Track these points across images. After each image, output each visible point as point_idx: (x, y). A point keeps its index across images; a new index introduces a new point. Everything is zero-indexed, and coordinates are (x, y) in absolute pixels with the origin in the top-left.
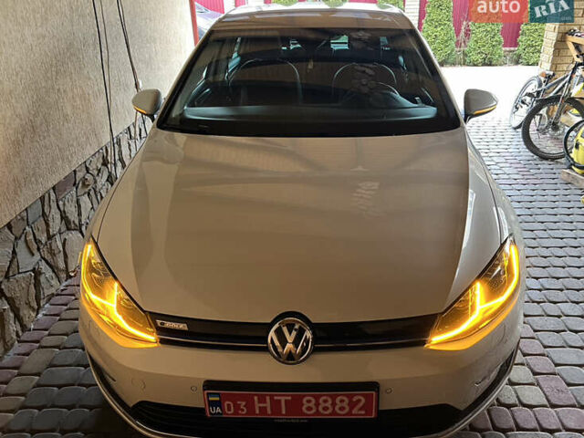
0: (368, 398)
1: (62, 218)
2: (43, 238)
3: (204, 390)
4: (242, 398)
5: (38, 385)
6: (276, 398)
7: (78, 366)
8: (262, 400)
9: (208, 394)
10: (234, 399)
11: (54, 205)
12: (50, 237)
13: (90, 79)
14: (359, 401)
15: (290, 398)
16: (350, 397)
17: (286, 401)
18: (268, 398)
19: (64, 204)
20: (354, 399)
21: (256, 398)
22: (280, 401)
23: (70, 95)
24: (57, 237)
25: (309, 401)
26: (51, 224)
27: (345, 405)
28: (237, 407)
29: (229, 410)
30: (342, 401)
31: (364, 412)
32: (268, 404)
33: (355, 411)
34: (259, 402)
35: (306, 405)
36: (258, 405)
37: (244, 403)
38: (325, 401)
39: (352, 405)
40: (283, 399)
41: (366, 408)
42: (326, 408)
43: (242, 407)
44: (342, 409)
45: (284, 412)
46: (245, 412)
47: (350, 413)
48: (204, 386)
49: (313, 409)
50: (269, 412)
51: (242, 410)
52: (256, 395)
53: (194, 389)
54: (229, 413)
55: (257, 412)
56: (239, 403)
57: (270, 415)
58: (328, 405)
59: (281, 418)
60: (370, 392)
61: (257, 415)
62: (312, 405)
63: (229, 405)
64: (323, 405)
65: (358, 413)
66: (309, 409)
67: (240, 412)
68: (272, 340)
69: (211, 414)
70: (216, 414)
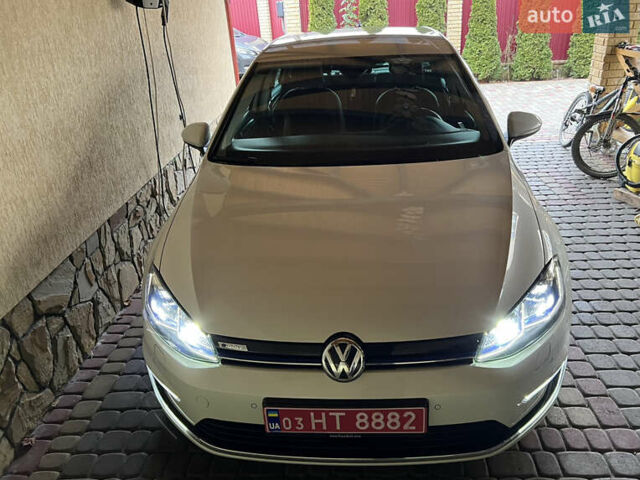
0: (418, 414)
1: (116, 250)
2: (100, 269)
3: (264, 407)
4: (299, 414)
5: (101, 409)
6: (331, 414)
7: (138, 390)
8: (318, 417)
9: (268, 410)
10: (292, 415)
11: (109, 237)
12: (106, 268)
13: (139, 113)
14: (410, 417)
15: (343, 414)
16: (401, 413)
17: (340, 417)
18: (323, 415)
19: (118, 237)
20: (406, 415)
21: (312, 414)
22: (335, 416)
23: (122, 130)
24: (112, 268)
25: (362, 417)
26: (107, 255)
27: (396, 420)
28: (295, 423)
29: (287, 426)
30: (393, 417)
31: (414, 428)
32: (324, 421)
33: (406, 427)
34: (315, 418)
35: (359, 421)
36: (314, 421)
37: (301, 419)
38: (378, 417)
39: (403, 421)
40: (337, 415)
41: (416, 423)
42: (378, 424)
43: (299, 423)
44: (394, 424)
45: (338, 428)
46: (302, 428)
47: (401, 428)
48: (263, 403)
49: (366, 425)
50: (325, 428)
51: (300, 426)
52: (312, 411)
53: (254, 406)
54: (287, 429)
55: (314, 428)
56: (296, 419)
57: (325, 431)
58: (380, 420)
59: (337, 434)
60: (420, 408)
61: (314, 431)
62: (365, 421)
63: (287, 421)
64: (376, 421)
65: (409, 429)
66: (362, 424)
67: (297, 428)
68: (326, 360)
69: (270, 430)
70: (274, 430)
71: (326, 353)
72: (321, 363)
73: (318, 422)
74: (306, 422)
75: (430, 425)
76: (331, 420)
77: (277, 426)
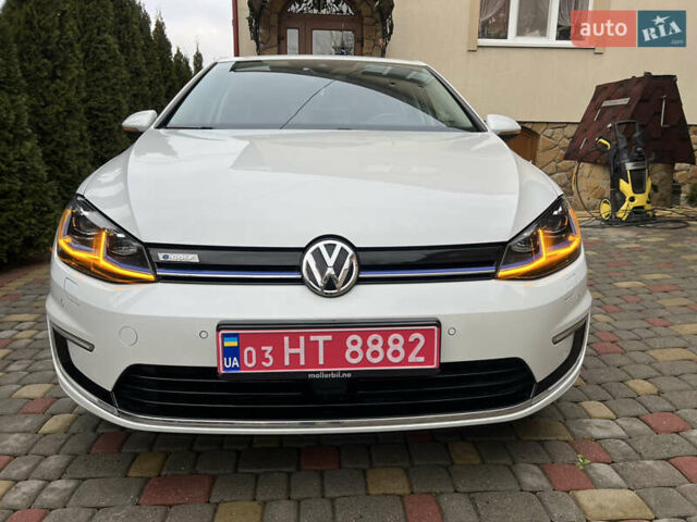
0: (428, 335)
3: (218, 330)
6: (312, 338)
8: (294, 344)
9: (224, 335)
10: (257, 342)
14: (417, 340)
15: (329, 338)
16: (406, 335)
17: (325, 342)
18: (302, 339)
20: (411, 339)
21: (286, 339)
22: (317, 342)
25: (354, 343)
27: (399, 347)
28: (261, 356)
29: (250, 361)
30: (396, 341)
31: (422, 359)
32: (301, 351)
33: (412, 358)
34: (291, 347)
35: (351, 348)
36: (288, 351)
37: (270, 349)
38: (375, 342)
39: (409, 347)
40: (321, 339)
41: (426, 352)
42: (375, 354)
43: (267, 355)
44: (396, 353)
45: (321, 362)
46: (271, 363)
47: (405, 361)
48: (218, 326)
49: (360, 355)
50: (302, 363)
51: (267, 360)
52: (287, 334)
53: (204, 335)
54: (250, 366)
55: (287, 363)
56: (263, 348)
57: (302, 367)
58: (378, 348)
59: (319, 372)
60: (432, 327)
61: (287, 367)
62: (357, 348)
63: (250, 353)
64: (372, 348)
65: (416, 360)
66: (354, 354)
67: (264, 363)
68: (308, 265)
69: (225, 368)
70: (231, 368)
71: (309, 258)
72: (302, 274)
73: (293, 357)
74: (278, 354)
75: (442, 361)
76: (312, 348)
77: (236, 363)
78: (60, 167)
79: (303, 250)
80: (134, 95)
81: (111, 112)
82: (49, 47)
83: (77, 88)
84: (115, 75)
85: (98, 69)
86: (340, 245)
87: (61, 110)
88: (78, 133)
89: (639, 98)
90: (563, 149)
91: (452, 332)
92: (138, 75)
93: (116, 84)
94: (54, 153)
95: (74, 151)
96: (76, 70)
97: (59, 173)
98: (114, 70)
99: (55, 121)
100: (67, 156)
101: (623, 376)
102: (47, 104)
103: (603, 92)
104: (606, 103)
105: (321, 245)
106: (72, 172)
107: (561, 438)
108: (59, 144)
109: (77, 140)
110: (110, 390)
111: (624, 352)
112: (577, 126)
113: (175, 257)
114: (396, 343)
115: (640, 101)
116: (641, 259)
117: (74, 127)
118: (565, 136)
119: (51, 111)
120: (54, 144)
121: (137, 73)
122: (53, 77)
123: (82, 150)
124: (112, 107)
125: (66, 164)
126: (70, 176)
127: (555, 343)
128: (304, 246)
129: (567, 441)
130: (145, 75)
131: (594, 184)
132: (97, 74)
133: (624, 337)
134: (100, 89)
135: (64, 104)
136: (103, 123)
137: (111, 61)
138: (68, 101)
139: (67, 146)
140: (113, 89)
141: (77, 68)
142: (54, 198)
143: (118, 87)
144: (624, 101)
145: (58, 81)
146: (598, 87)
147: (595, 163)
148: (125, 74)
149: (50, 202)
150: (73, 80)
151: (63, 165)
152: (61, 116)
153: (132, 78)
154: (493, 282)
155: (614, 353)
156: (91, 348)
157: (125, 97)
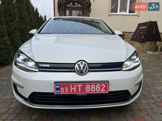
0: (106, 85)
6: (78, 86)
8: (73, 87)
9: (56, 85)
14: (103, 86)
15: (82, 85)
16: (100, 85)
18: (75, 86)
20: (102, 86)
21: (71, 86)
25: (88, 87)
27: (99, 88)
28: (65, 90)
29: (62, 91)
30: (98, 86)
31: (104, 91)
32: (75, 89)
35: (87, 88)
36: (72, 89)
37: (67, 88)
38: (93, 86)
39: (101, 88)
40: (80, 86)
41: (106, 89)
42: (93, 89)
43: (67, 90)
44: (98, 89)
45: (80, 91)
47: (100, 91)
48: (55, 83)
49: (89, 90)
50: (75, 91)
51: (67, 91)
52: (71, 84)
53: (51, 85)
54: (62, 92)
55: (71, 92)
56: (66, 88)
57: (75, 93)
58: (94, 88)
59: (79, 94)
60: (106, 83)
61: (71, 93)
62: (89, 88)
63: (62, 89)
64: (92, 88)
65: (103, 91)
66: (88, 90)
67: (66, 92)
68: (76, 67)
69: (56, 93)
70: (58, 93)
71: (77, 66)
72: (75, 70)
73: (73, 90)
74: (69, 89)
75: (109, 91)
76: (77, 88)
77: (59, 92)
78: (13, 42)
79: (75, 64)
80: (31, 25)
81: (25, 29)
82: (11, 14)
83: (17, 24)
84: (26, 21)
85: (22, 19)
86: (84, 63)
87: (13, 29)
88: (17, 34)
89: (148, 27)
90: (130, 38)
91: (112, 84)
92: (31, 21)
93: (26, 23)
94: (12, 39)
95: (16, 38)
96: (17, 20)
97: (13, 44)
98: (26, 20)
99: (12, 32)
100: (15, 40)
101: (149, 93)
102: (10, 27)
103: (140, 25)
104: (141, 28)
105: (79, 63)
106: (16, 44)
107: (136, 109)
108: (13, 37)
109: (17, 36)
110: (27, 98)
111: (149, 87)
112: (134, 33)
113: (43, 65)
114: (98, 87)
115: (149, 27)
116: (150, 64)
117: (17, 33)
118: (131, 35)
119: (11, 29)
120: (12, 37)
121: (31, 20)
122: (12, 21)
123: (18, 38)
124: (25, 28)
125: (15, 42)
126: (15, 44)
127: (136, 86)
128: (75, 63)
129: (137, 109)
130: (33, 21)
131: (138, 46)
132: (22, 20)
133: (149, 83)
134: (23, 24)
135: (14, 27)
136: (23, 32)
137: (25, 17)
138: (15, 27)
139: (15, 37)
140: (26, 24)
141: (18, 19)
142: (12, 50)
143: (27, 23)
144: (145, 27)
145: (13, 22)
146: (139, 24)
147: (138, 41)
148: (29, 21)
149: (11, 51)
150: (17, 22)
151: (14, 42)
152: (14, 30)
153: (30, 21)
154: (121, 71)
155: (147, 87)
156: (23, 88)
157: (28, 26)
